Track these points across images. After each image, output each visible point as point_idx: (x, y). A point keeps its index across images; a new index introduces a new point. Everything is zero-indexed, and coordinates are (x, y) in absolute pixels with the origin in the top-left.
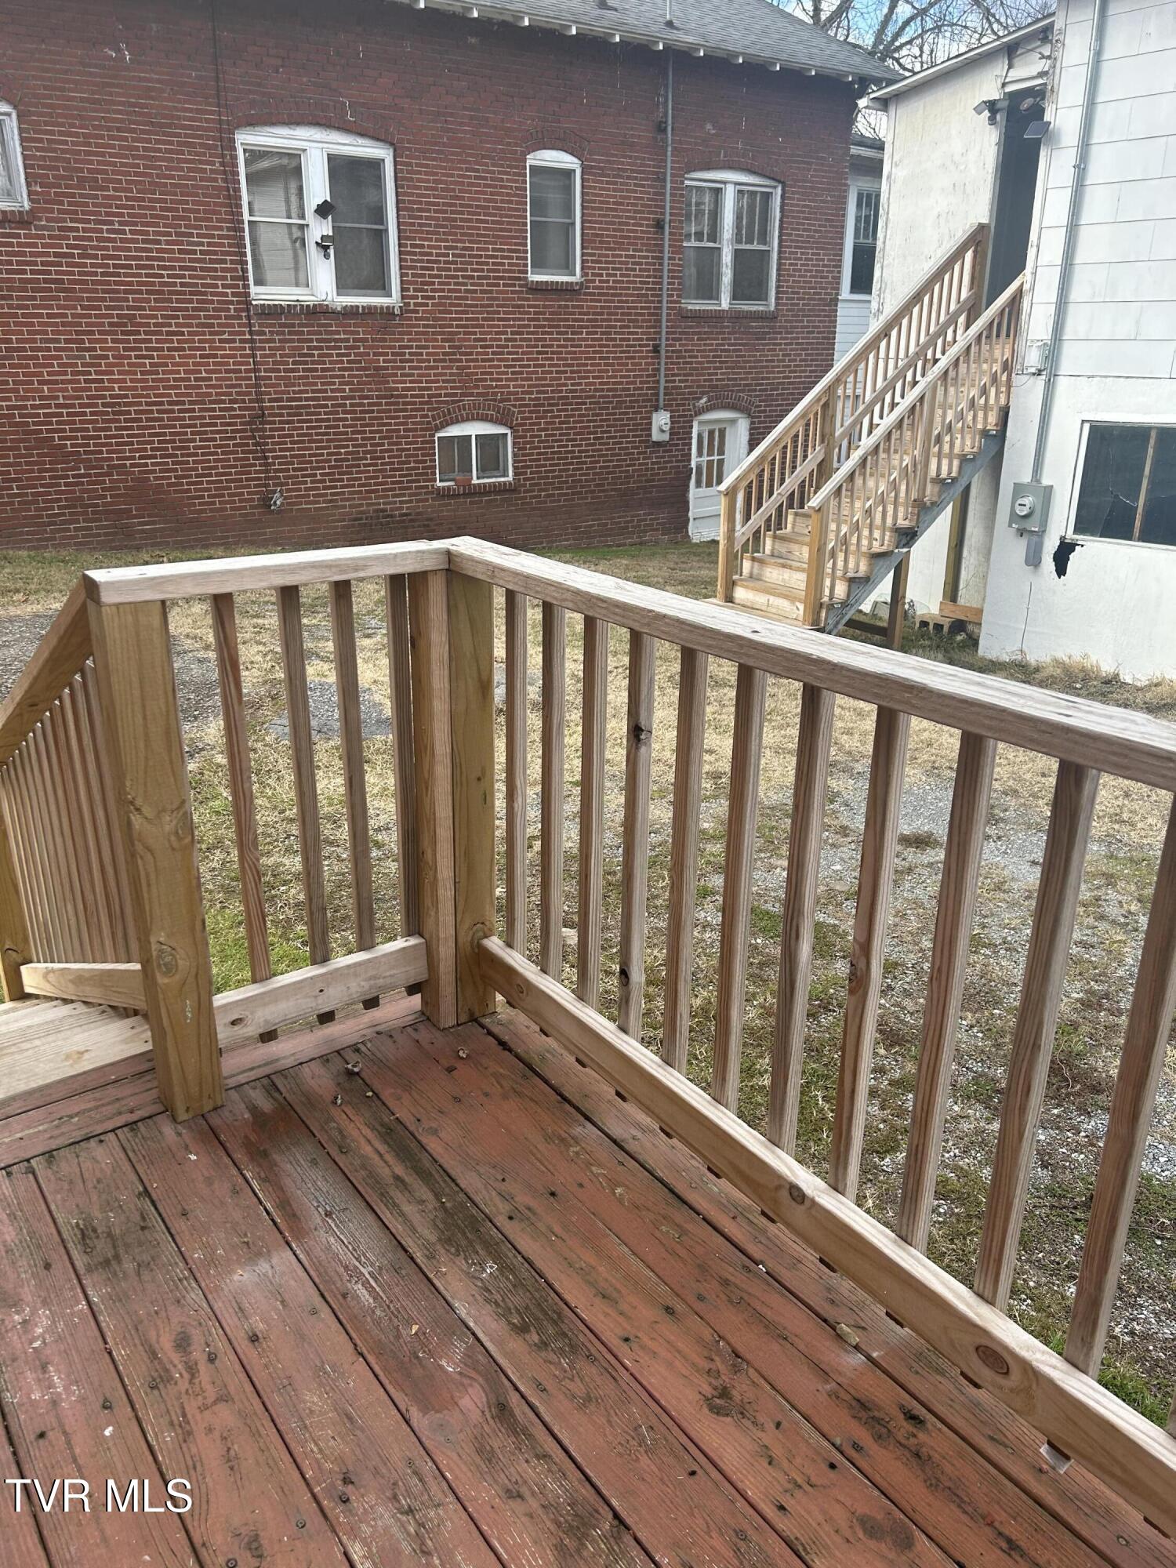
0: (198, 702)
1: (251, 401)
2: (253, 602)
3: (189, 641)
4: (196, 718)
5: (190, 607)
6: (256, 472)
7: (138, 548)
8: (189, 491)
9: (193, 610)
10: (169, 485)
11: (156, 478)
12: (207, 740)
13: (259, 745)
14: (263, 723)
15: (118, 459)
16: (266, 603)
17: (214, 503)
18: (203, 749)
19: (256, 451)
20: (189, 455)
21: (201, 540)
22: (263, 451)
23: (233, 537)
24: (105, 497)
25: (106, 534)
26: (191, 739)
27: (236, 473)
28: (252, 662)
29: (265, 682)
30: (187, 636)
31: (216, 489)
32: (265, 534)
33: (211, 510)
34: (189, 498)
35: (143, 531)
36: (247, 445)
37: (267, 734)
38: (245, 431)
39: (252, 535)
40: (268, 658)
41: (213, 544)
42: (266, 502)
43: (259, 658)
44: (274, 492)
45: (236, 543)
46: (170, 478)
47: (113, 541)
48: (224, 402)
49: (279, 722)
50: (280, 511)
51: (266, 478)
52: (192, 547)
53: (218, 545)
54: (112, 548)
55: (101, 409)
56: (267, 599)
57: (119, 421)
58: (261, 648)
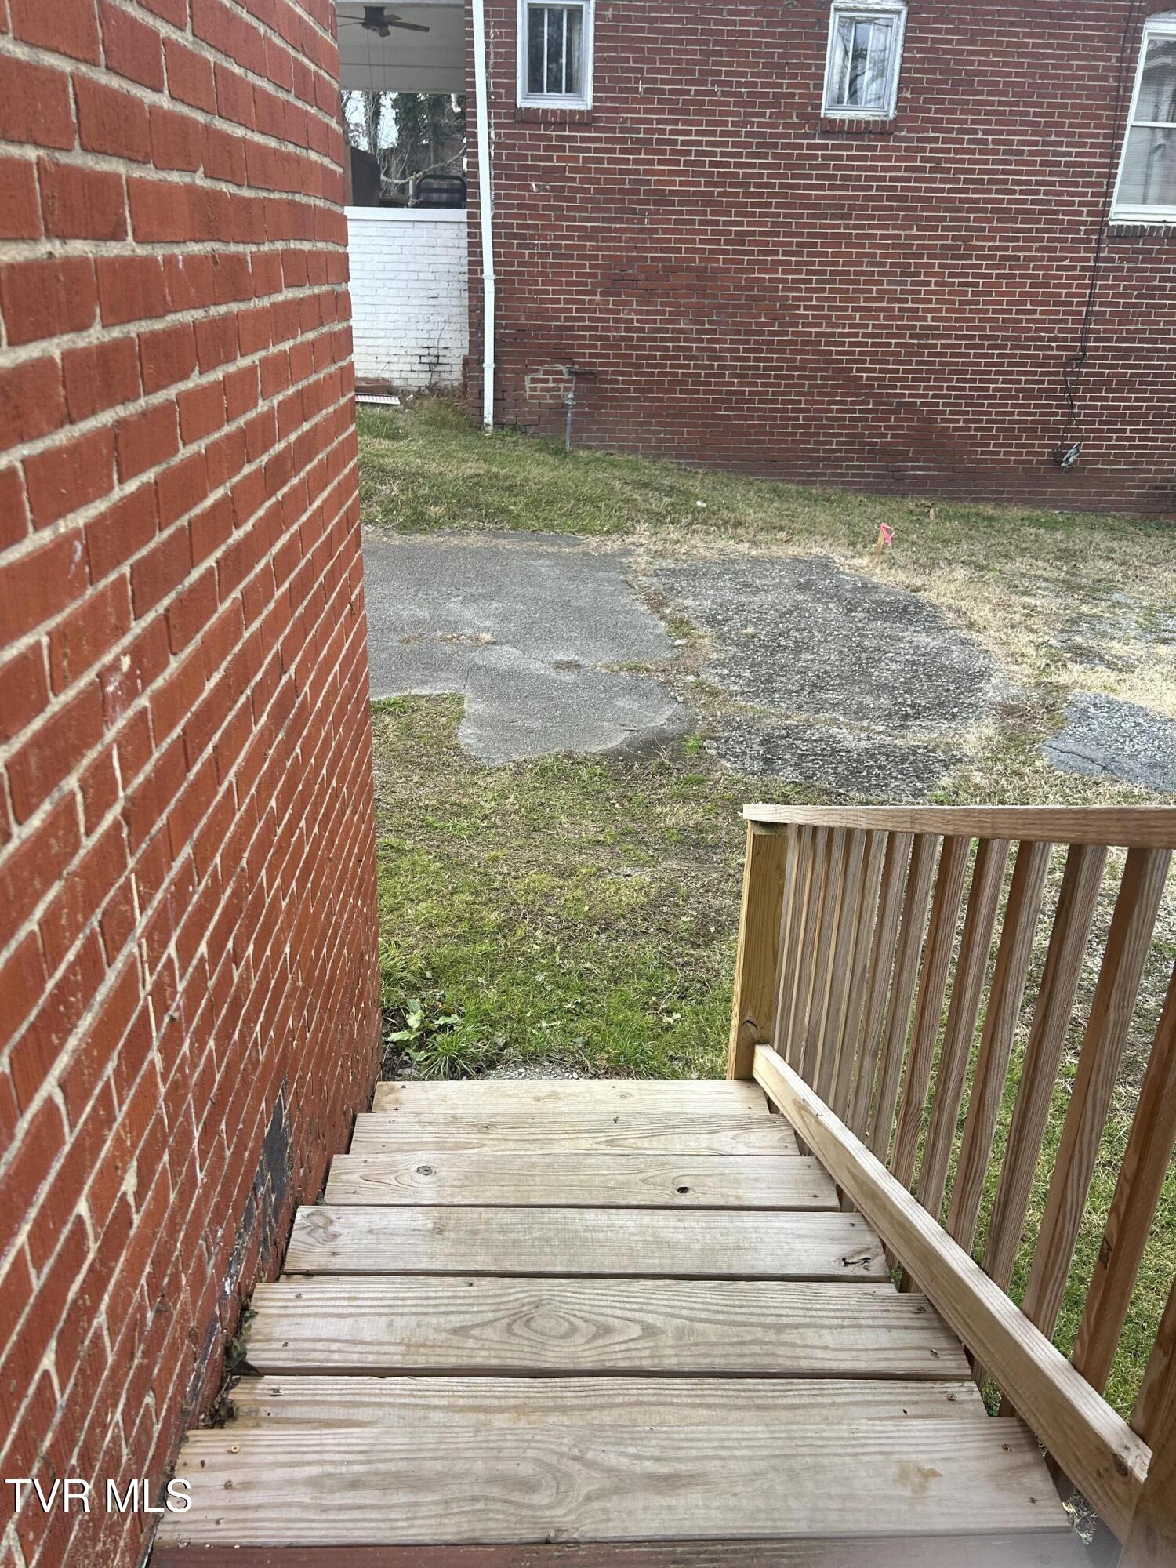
0: (957, 697)
1: (1073, 340)
2: (1024, 575)
3: (952, 615)
4: (954, 716)
5: (952, 570)
6: (1056, 422)
7: (904, 494)
8: (974, 437)
9: (956, 575)
10: (956, 429)
11: (944, 420)
12: (967, 749)
13: (1027, 770)
14: (1035, 742)
15: (910, 396)
16: (1038, 577)
17: (998, 453)
18: (960, 761)
19: (1062, 399)
20: (986, 397)
21: (971, 493)
22: (1071, 399)
23: (1009, 493)
24: (885, 436)
25: (875, 476)
26: (947, 744)
27: (1033, 422)
28: (1023, 655)
29: (1038, 685)
30: (950, 608)
31: (1005, 438)
32: (1045, 493)
33: (993, 461)
34: (972, 445)
35: (915, 476)
36: (1055, 390)
37: (1039, 756)
38: (1056, 374)
39: (1029, 493)
40: (1042, 653)
41: (984, 499)
42: (1057, 458)
43: (1030, 650)
44: (1070, 447)
45: (1010, 500)
46: (958, 421)
47: (880, 483)
48: (1042, 339)
49: (1054, 744)
50: (1070, 469)
51: (1066, 430)
52: (961, 500)
53: (988, 500)
54: (878, 491)
55: (908, 340)
56: (1039, 572)
57: (922, 355)
58: (1032, 637)
